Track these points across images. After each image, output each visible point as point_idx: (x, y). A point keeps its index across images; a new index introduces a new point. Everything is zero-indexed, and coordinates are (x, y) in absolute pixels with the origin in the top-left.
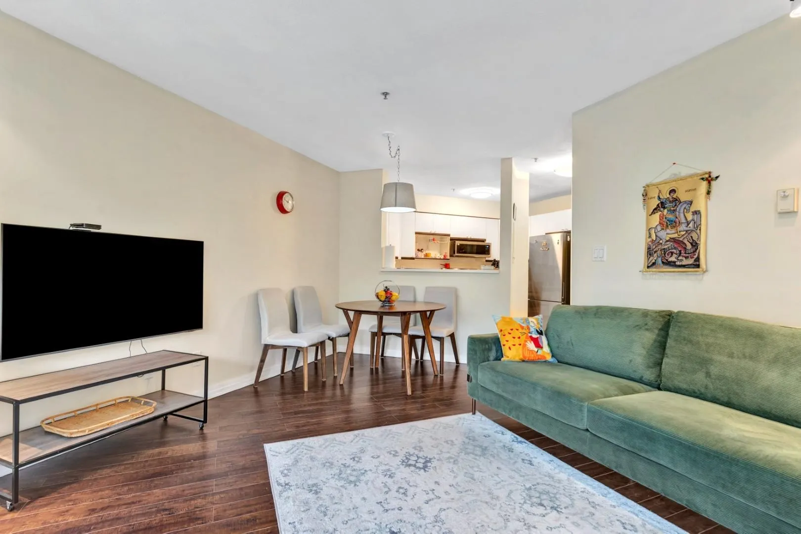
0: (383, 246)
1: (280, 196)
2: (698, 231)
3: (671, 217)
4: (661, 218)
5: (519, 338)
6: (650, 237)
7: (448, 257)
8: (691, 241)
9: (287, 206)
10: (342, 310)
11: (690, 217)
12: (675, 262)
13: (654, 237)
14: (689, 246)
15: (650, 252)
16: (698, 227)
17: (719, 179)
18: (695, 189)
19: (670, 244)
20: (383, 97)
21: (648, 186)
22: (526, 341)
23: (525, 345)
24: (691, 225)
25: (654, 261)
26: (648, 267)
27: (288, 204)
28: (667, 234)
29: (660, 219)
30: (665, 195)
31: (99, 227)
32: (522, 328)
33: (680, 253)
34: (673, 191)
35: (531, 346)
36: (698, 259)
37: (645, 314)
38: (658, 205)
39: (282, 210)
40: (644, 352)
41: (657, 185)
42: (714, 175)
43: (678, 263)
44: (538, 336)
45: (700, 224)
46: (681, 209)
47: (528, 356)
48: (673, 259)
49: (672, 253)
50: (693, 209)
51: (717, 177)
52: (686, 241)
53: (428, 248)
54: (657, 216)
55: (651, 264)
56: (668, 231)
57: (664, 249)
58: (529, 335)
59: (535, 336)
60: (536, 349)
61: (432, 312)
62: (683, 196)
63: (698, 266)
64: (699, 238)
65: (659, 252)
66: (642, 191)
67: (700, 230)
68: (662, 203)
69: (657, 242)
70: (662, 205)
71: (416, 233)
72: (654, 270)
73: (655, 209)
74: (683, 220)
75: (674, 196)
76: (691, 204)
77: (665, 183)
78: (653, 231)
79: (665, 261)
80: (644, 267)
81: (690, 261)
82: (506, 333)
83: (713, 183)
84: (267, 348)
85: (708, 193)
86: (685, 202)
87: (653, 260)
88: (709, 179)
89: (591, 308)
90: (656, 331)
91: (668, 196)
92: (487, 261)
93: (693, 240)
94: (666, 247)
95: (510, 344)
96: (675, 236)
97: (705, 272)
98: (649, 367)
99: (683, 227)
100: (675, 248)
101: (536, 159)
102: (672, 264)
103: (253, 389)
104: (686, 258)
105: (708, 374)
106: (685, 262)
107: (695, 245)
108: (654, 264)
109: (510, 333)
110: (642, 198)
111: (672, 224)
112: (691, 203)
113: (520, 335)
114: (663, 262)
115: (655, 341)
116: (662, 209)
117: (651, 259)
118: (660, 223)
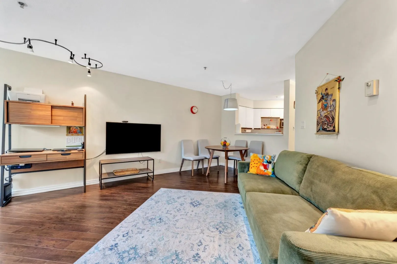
0: (236, 124)
1: (192, 108)
2: (335, 111)
3: (325, 104)
4: (322, 104)
5: (257, 164)
6: (318, 115)
7: (279, 128)
8: (332, 117)
11: (332, 103)
12: (326, 129)
13: (319, 115)
14: (331, 120)
15: (318, 124)
17: (344, 79)
18: (334, 87)
19: (325, 119)
21: (318, 87)
22: (260, 166)
23: (259, 167)
24: (332, 108)
25: (319, 128)
27: (195, 110)
28: (324, 113)
29: (322, 106)
31: (128, 122)
32: (260, 159)
33: (328, 124)
34: (326, 89)
35: (262, 168)
36: (334, 127)
37: (302, 156)
38: (321, 98)
39: (194, 113)
42: (342, 78)
43: (328, 129)
44: (267, 164)
45: (335, 107)
46: (329, 99)
47: (260, 172)
48: (326, 127)
49: (325, 124)
50: (333, 98)
51: (343, 79)
52: (330, 117)
53: (269, 124)
55: (318, 130)
57: (323, 122)
58: (262, 163)
59: (265, 164)
60: (264, 170)
62: (330, 92)
63: (334, 131)
64: (335, 114)
65: (321, 123)
66: (316, 90)
67: (335, 110)
68: (323, 96)
69: (320, 118)
71: (261, 118)
72: (320, 133)
73: (320, 100)
74: (330, 105)
75: (327, 92)
76: (332, 96)
77: (324, 85)
78: (319, 112)
79: (323, 128)
80: (316, 132)
81: (331, 128)
83: (342, 83)
84: (184, 160)
85: (339, 88)
86: (330, 95)
88: (339, 80)
91: (325, 92)
93: (333, 116)
94: (323, 120)
95: (253, 165)
96: (327, 114)
97: (337, 134)
99: (329, 109)
100: (326, 121)
102: (325, 130)
103: (179, 173)
104: (330, 126)
105: (312, 190)
107: (333, 119)
109: (253, 161)
110: (316, 94)
111: (326, 107)
113: (258, 163)
114: (322, 129)
115: (303, 170)
116: (322, 100)
117: (318, 127)
118: (322, 108)
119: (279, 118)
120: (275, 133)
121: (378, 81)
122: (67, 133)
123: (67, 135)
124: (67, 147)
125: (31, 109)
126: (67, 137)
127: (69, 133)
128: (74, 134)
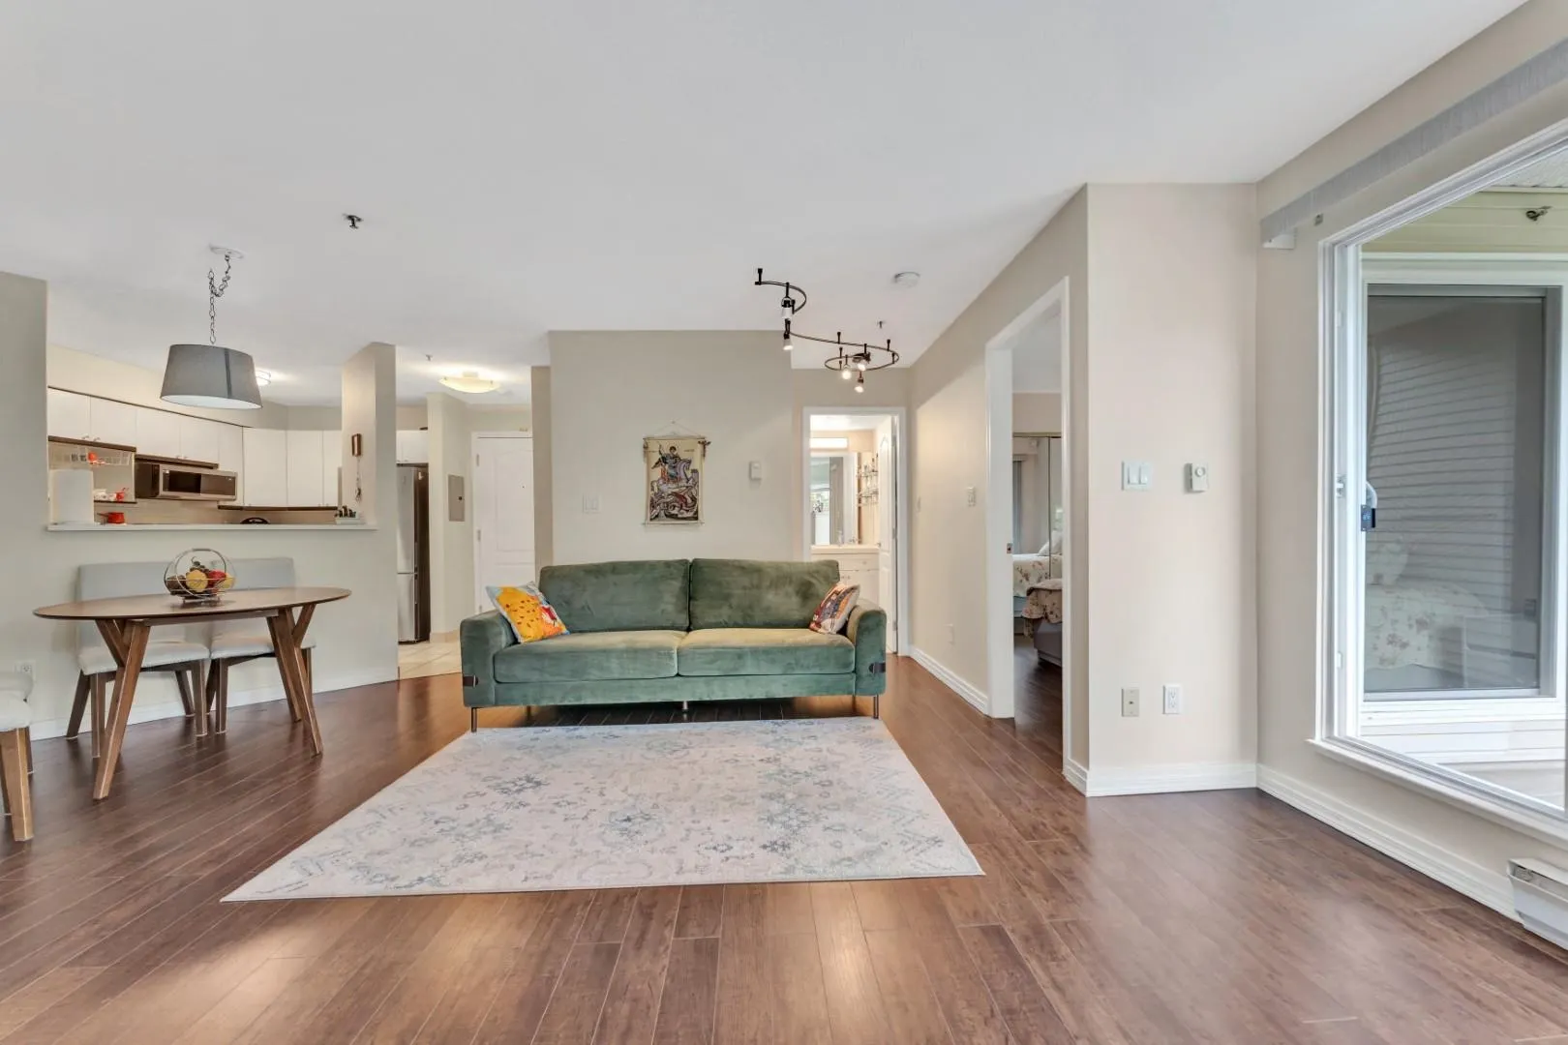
3: (672, 472)
4: (663, 472)
5: (534, 611)
6: (653, 489)
11: (689, 475)
13: (656, 490)
14: (689, 501)
15: (653, 505)
16: (696, 484)
17: (711, 444)
18: (693, 450)
19: (671, 498)
21: (649, 438)
22: (540, 614)
23: (542, 619)
24: (691, 481)
26: (651, 519)
28: (670, 488)
29: (662, 474)
30: (666, 451)
32: (533, 598)
33: (682, 506)
34: (673, 448)
35: (546, 619)
36: (696, 513)
37: (668, 564)
38: (659, 459)
40: (674, 600)
41: (658, 439)
42: (707, 441)
43: (680, 516)
46: (681, 466)
47: (549, 630)
48: (675, 512)
49: (674, 506)
50: (691, 467)
51: (709, 443)
52: (687, 497)
54: (659, 470)
56: (670, 485)
57: (667, 503)
58: (541, 606)
59: (546, 606)
60: (551, 622)
63: (696, 519)
64: (697, 494)
66: (642, 442)
68: (663, 458)
69: (660, 495)
70: (663, 460)
73: (657, 463)
74: (684, 477)
75: (675, 453)
77: (664, 439)
78: (655, 485)
80: (646, 519)
81: (690, 514)
83: (708, 448)
85: (703, 455)
86: (685, 461)
87: (655, 512)
88: (704, 444)
89: (605, 565)
90: (681, 579)
91: (669, 452)
96: (677, 490)
97: (702, 523)
98: (681, 612)
99: (684, 483)
100: (676, 501)
104: (687, 511)
105: (731, 607)
106: (686, 515)
107: (694, 500)
108: (657, 516)
110: (642, 449)
111: (674, 478)
112: (690, 462)
115: (681, 588)
116: (664, 464)
118: (662, 477)
119: (134, 450)
120: (335, 524)
121: (762, 464)
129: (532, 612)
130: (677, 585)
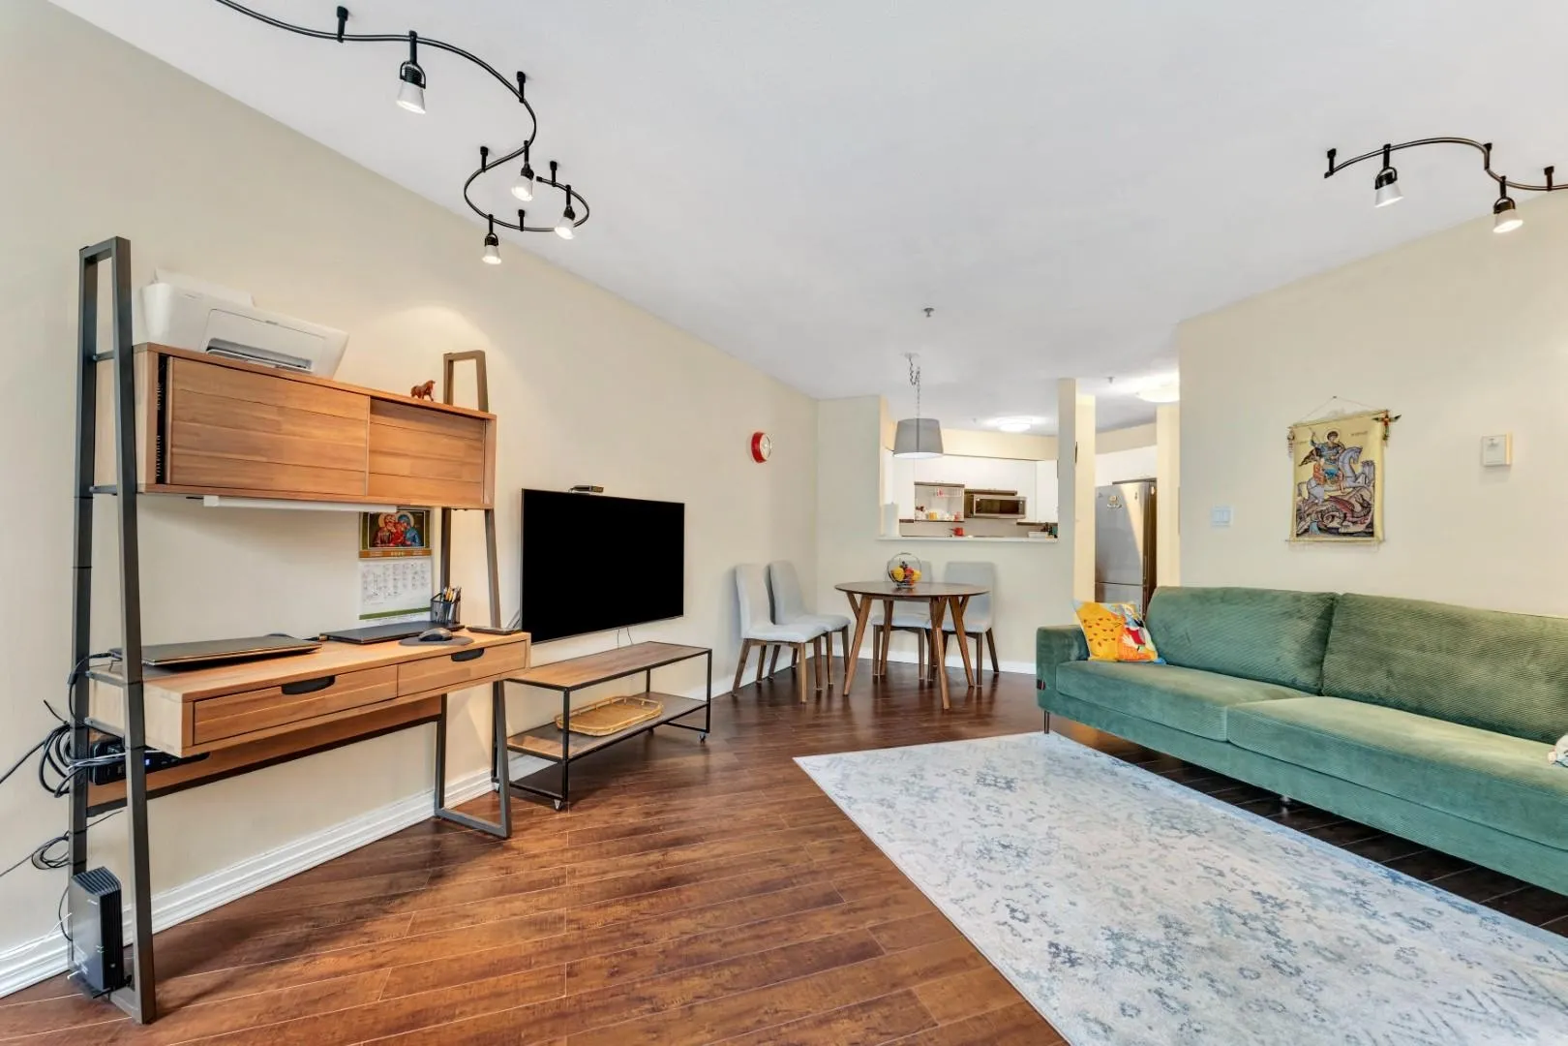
0: (881, 504)
1: (756, 439)
2: (1371, 488)
3: (1331, 468)
4: (1316, 470)
5: (1112, 630)
6: (1300, 494)
7: (962, 519)
8: (1361, 501)
9: (764, 451)
10: (845, 593)
11: (1358, 469)
12: (1338, 529)
13: (1306, 495)
14: (1358, 508)
15: (1300, 516)
16: (1370, 482)
17: (1399, 420)
18: (1366, 433)
19: (1329, 505)
20: (926, 314)
21: (1296, 426)
22: (1122, 635)
23: (1120, 641)
24: (1360, 480)
25: (1306, 527)
26: (1298, 535)
27: (764, 448)
29: (1315, 471)
30: (1322, 439)
31: (601, 490)
32: (1116, 617)
33: (1345, 517)
34: (1333, 434)
35: (1129, 641)
36: (1371, 525)
37: (1297, 597)
38: (1311, 452)
39: (758, 456)
40: (1297, 647)
41: (1309, 425)
42: (1392, 415)
43: (1342, 530)
44: (1138, 628)
45: (1374, 479)
46: (1345, 458)
47: (1125, 654)
48: (1335, 524)
49: (1333, 517)
50: (1364, 457)
51: (1397, 418)
52: (1353, 501)
53: (930, 506)
54: (1310, 466)
55: (1302, 530)
56: (1327, 487)
57: (1321, 511)
58: (1126, 626)
59: (1133, 628)
60: (1136, 646)
61: (966, 597)
62: (1348, 441)
63: (1372, 534)
64: (1372, 497)
65: (1314, 516)
66: (1287, 432)
67: (1374, 486)
68: (1317, 449)
69: (1311, 501)
70: (1318, 452)
71: (917, 484)
72: (1306, 539)
73: (1307, 458)
74: (1349, 473)
75: (1336, 441)
76: (1360, 453)
77: (1319, 423)
78: (1304, 487)
79: (1322, 527)
80: (1292, 535)
81: (1360, 528)
82: (1093, 623)
83: (1392, 426)
84: (748, 643)
85: (1385, 437)
86: (1352, 449)
87: (1304, 525)
88: (1386, 420)
89: (1215, 590)
90: (1315, 620)
91: (1327, 440)
92: (1019, 524)
93: (1363, 500)
94: (1324, 508)
95: (1102, 636)
96: (1338, 493)
97: (1381, 542)
98: (1305, 666)
99: (1349, 483)
100: (1337, 510)
101: (1111, 379)
102: (1333, 531)
104: (1354, 523)
105: (1390, 674)
106: (1353, 529)
107: (1367, 507)
108: (1306, 531)
109: (1098, 624)
110: (1287, 442)
111: (1333, 477)
112: (1360, 450)
113: (1112, 626)
114: (1320, 529)
115: (1312, 633)
116: (1318, 458)
117: (1301, 525)
118: (1314, 476)
119: (963, 486)
120: (1028, 536)
121: (1511, 438)
122: (364, 546)
123: (363, 555)
124: (362, 617)
125: (281, 409)
126: (362, 565)
127: (373, 545)
128: (391, 548)
129: (1108, 632)
130: (1305, 627)
